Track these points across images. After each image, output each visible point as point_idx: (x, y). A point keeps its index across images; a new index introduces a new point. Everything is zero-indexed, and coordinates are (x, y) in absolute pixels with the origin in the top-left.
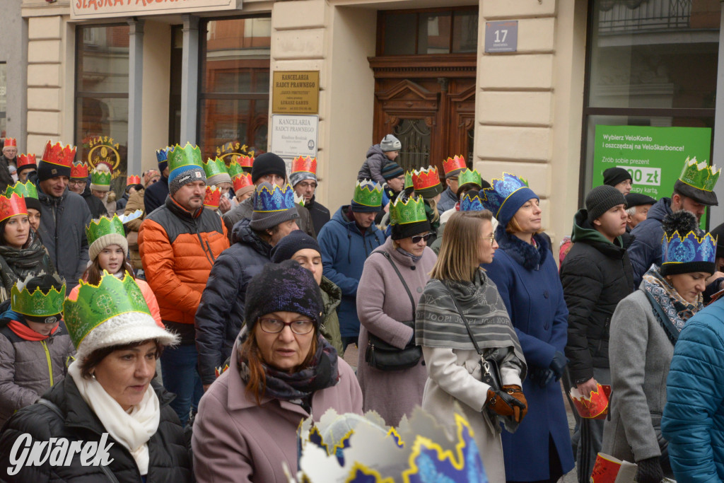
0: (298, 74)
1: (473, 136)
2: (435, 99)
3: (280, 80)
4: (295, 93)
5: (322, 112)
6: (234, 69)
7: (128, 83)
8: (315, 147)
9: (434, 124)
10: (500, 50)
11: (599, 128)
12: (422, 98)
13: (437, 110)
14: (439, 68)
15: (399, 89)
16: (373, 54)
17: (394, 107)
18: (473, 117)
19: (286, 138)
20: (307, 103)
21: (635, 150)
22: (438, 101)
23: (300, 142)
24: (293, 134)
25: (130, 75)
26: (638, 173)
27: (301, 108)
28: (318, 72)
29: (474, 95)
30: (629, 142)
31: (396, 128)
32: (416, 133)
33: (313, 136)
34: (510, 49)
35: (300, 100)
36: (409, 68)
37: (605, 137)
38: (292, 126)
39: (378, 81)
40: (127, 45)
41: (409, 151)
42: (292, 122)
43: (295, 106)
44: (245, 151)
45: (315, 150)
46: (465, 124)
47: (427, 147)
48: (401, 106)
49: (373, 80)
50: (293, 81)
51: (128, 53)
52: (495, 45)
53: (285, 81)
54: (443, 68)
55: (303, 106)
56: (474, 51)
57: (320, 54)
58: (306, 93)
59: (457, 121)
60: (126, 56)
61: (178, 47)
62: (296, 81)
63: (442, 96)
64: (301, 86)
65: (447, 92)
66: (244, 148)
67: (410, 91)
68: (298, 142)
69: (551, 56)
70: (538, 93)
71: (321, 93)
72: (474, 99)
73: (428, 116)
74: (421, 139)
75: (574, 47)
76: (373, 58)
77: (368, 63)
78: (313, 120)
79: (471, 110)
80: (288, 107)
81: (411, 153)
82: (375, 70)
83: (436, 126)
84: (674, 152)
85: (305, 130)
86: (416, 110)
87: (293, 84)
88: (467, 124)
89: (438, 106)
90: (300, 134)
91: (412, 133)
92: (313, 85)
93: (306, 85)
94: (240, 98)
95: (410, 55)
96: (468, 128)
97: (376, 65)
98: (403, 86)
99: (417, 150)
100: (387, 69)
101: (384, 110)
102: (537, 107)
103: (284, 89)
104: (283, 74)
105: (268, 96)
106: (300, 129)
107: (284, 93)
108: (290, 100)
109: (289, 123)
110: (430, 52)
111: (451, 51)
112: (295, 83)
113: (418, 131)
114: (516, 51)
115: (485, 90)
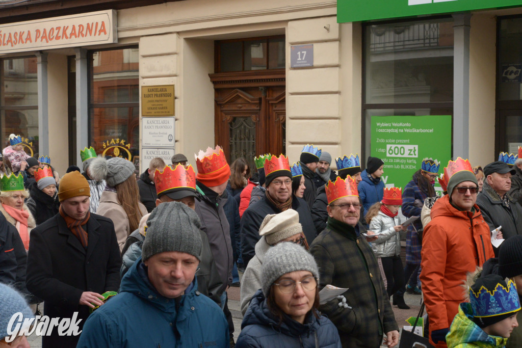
0: (159, 88)
2: (258, 102)
3: (147, 93)
4: (158, 101)
5: (177, 115)
6: (114, 86)
7: (37, 99)
8: (173, 140)
9: (258, 120)
10: (302, 65)
11: (373, 118)
13: (260, 110)
16: (213, 72)
17: (229, 109)
18: (285, 114)
22: (260, 103)
23: (162, 136)
24: (157, 131)
25: (39, 93)
26: (402, 149)
27: (162, 112)
28: (173, 85)
29: (285, 99)
30: (395, 128)
31: (231, 124)
32: (245, 126)
33: (171, 131)
34: (309, 65)
37: (378, 124)
38: (157, 125)
39: (217, 91)
40: (36, 72)
41: (241, 140)
42: (156, 122)
43: (158, 110)
44: (123, 144)
45: (173, 141)
46: (279, 119)
48: (233, 108)
49: (213, 90)
50: (156, 93)
51: (36, 78)
52: (298, 62)
54: (262, 80)
56: (284, 68)
57: (174, 73)
58: (166, 101)
59: (274, 117)
60: (35, 80)
61: (72, 72)
62: (158, 93)
63: (263, 99)
64: (162, 96)
65: (266, 96)
66: (123, 142)
67: (239, 97)
69: (337, 68)
70: (329, 95)
71: (176, 100)
72: (285, 101)
75: (353, 62)
76: (212, 74)
77: (209, 79)
78: (171, 120)
79: (282, 109)
80: (153, 111)
81: (242, 141)
82: (214, 83)
83: (259, 121)
85: (166, 127)
86: (244, 110)
87: (156, 95)
88: (281, 119)
89: (260, 107)
90: (162, 130)
92: (170, 95)
93: (165, 95)
94: (119, 106)
96: (282, 122)
97: (215, 79)
98: (235, 93)
100: (222, 82)
101: (222, 111)
103: (150, 99)
106: (162, 127)
107: (150, 101)
109: (154, 123)
110: (253, 69)
111: (268, 68)
113: (246, 125)
114: (313, 66)
115: (292, 94)
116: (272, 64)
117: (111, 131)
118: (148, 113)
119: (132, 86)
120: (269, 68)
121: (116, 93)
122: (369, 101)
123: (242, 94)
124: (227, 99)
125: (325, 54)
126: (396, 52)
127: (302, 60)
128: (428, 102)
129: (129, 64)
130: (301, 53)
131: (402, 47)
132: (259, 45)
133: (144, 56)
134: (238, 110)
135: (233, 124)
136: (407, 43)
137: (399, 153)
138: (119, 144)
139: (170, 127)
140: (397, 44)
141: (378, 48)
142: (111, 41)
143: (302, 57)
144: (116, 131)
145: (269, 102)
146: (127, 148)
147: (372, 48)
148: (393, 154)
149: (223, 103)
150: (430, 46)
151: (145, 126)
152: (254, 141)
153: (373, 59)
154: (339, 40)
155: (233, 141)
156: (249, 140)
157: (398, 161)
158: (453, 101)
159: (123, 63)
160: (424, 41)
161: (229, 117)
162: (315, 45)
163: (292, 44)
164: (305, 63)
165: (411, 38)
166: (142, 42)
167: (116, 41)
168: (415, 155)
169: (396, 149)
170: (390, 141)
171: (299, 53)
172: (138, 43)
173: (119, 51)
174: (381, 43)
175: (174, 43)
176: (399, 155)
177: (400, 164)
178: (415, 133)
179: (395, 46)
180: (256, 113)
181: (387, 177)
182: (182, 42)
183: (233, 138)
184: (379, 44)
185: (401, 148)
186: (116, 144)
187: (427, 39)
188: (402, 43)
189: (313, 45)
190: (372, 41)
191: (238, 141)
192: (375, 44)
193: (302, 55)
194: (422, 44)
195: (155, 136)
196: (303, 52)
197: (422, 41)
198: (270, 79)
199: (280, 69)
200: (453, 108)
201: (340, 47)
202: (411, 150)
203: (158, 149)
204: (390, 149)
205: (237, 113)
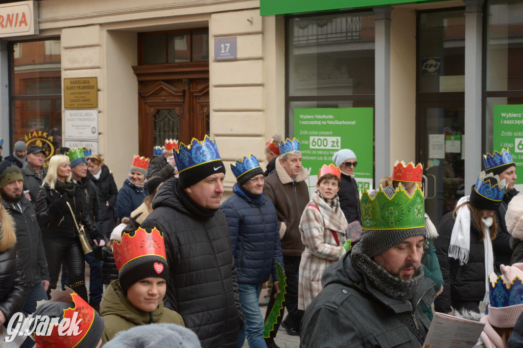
0: (82, 80)
1: (209, 119)
2: (182, 94)
3: (69, 85)
4: (80, 93)
6: (35, 78)
8: (97, 132)
11: (296, 110)
12: (172, 94)
13: (184, 102)
14: (183, 72)
15: (156, 88)
16: (136, 64)
18: (208, 106)
19: (75, 126)
20: (89, 100)
21: (322, 125)
22: (184, 96)
26: (325, 141)
27: (85, 104)
28: (96, 78)
30: (318, 120)
31: (155, 116)
32: (169, 119)
33: (94, 124)
34: (232, 57)
35: (83, 99)
36: (162, 73)
37: (301, 116)
38: (79, 117)
39: (141, 83)
41: (165, 132)
42: (79, 115)
43: (81, 103)
44: (46, 137)
45: (96, 134)
46: (203, 112)
47: (177, 129)
49: (137, 83)
50: (79, 85)
52: (221, 55)
53: (72, 85)
55: (87, 103)
56: (207, 60)
57: (97, 65)
58: (88, 93)
59: (198, 108)
62: (81, 85)
64: (84, 88)
65: (190, 89)
66: (45, 134)
68: (84, 129)
69: (261, 61)
70: (253, 88)
71: (99, 93)
73: (177, 106)
74: (173, 123)
76: (135, 67)
78: (94, 112)
80: (76, 104)
82: (138, 75)
83: (183, 113)
84: (349, 125)
85: (89, 120)
87: (79, 87)
88: (205, 111)
90: (85, 123)
91: (166, 119)
92: (93, 87)
93: (88, 87)
95: (162, 64)
96: (205, 114)
99: (170, 131)
101: (145, 103)
102: (252, 97)
104: (71, 80)
105: (61, 96)
106: (85, 120)
107: (72, 94)
108: (77, 99)
110: (177, 61)
111: (191, 60)
112: (80, 87)
114: (236, 58)
115: (216, 86)
116: (196, 57)
117: (33, 123)
118: (71, 105)
119: (55, 78)
120: (193, 61)
121: (38, 85)
122: (291, 94)
123: (165, 86)
124: (151, 91)
125: (248, 46)
126: (318, 45)
127: (226, 53)
128: (352, 94)
129: (51, 56)
130: (225, 46)
131: (325, 40)
132: (183, 38)
133: (66, 48)
134: (161, 103)
135: (157, 116)
136: (329, 36)
137: (322, 145)
138: (42, 137)
139: (93, 120)
140: (320, 37)
141: (301, 41)
142: (32, 32)
143: (225, 50)
144: (38, 123)
145: (192, 94)
146: (50, 141)
147: (295, 41)
148: (317, 145)
149: (147, 95)
150: (352, 39)
151: (68, 119)
152: (178, 134)
153: (296, 52)
154: (262, 33)
155: (157, 134)
156: (173, 132)
157: (321, 152)
158: (374, 93)
159: (45, 55)
160: (347, 34)
161: (152, 110)
162: (239, 39)
163: (216, 36)
164: (229, 56)
165: (334, 32)
166: (64, 34)
167: (38, 33)
168: (338, 146)
169: (319, 141)
170: (313, 133)
171: (222, 46)
172: (60, 35)
173: (41, 42)
174: (305, 36)
175: (97, 35)
176: (322, 147)
177: (323, 155)
178: (338, 125)
179: (317, 39)
180: (179, 105)
181: (310, 168)
182: (105, 34)
183: (157, 131)
184: (303, 36)
185: (325, 139)
186: (39, 137)
187: (350, 32)
188: (325, 36)
189: (236, 38)
190: (296, 34)
191: (162, 133)
192: (298, 37)
193: (226, 47)
194: (344, 37)
195: (78, 129)
196: (226, 45)
197: (344, 35)
198: (193, 72)
199: (204, 61)
200: (374, 100)
201: (263, 39)
202: (334, 142)
203: (81, 141)
204: (313, 141)
205: (161, 106)
